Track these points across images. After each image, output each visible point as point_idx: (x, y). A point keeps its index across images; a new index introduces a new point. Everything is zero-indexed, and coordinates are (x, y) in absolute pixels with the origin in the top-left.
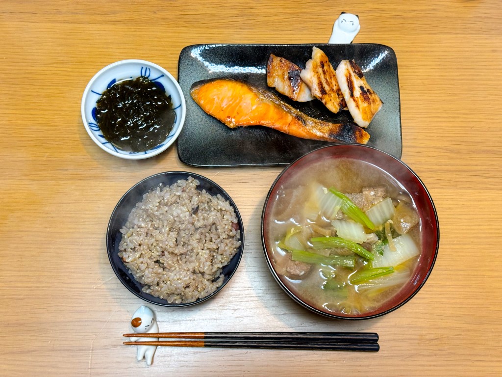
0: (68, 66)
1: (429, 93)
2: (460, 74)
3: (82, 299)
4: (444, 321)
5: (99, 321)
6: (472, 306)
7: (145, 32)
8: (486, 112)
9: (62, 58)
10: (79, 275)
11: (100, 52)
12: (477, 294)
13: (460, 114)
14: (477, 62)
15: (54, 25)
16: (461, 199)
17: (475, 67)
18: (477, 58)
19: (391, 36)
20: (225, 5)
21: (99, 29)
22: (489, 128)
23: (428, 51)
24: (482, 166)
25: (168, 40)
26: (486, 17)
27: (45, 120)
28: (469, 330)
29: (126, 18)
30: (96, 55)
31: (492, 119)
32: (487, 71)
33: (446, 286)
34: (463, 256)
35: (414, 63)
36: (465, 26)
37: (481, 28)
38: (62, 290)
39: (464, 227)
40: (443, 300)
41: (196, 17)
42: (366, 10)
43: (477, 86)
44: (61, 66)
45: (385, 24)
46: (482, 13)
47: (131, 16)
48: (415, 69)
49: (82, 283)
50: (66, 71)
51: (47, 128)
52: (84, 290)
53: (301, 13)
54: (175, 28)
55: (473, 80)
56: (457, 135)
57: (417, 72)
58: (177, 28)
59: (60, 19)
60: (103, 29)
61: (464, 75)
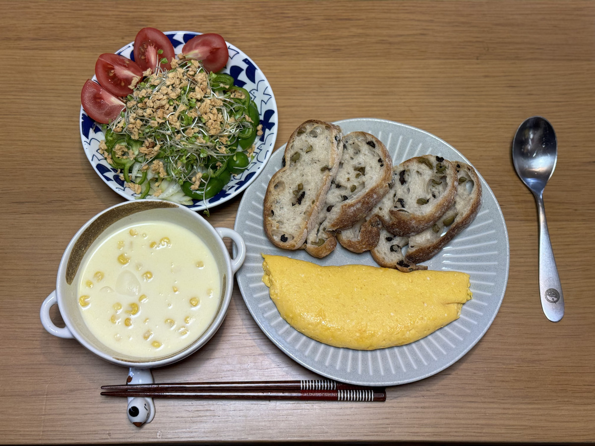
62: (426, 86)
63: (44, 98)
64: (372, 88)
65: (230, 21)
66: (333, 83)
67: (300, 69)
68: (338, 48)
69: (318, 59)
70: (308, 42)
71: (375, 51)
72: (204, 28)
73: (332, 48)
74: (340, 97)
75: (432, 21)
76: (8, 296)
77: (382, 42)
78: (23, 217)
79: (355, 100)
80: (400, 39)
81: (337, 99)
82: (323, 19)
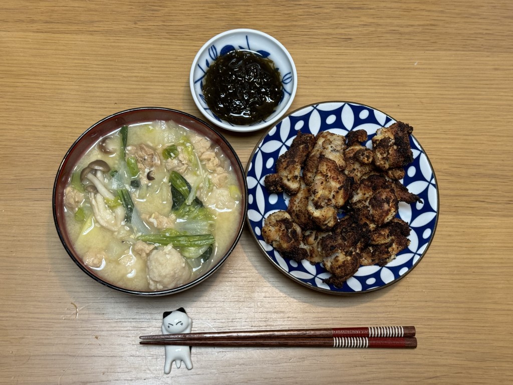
0: (41, 78)
1: (428, 113)
2: (461, 92)
3: (49, 331)
4: (443, 357)
5: (68, 355)
6: (473, 342)
7: (125, 43)
8: (488, 134)
9: (33, 70)
10: (47, 304)
11: (75, 63)
12: (480, 328)
13: (460, 135)
14: (477, 80)
15: (26, 34)
16: (461, 225)
17: (476, 86)
18: (478, 77)
19: (387, 51)
20: (211, 16)
21: (74, 40)
22: (491, 150)
23: (426, 68)
24: (483, 190)
25: (149, 52)
26: (486, 34)
27: (14, 135)
28: (470, 368)
29: (104, 28)
30: (71, 67)
31: (495, 141)
32: (488, 90)
33: (445, 319)
34: (464, 287)
35: (412, 81)
36: (465, 42)
37: (482, 45)
38: (28, 321)
39: (465, 256)
40: (442, 335)
41: (180, 28)
42: (360, 24)
43: (479, 106)
44: (33, 78)
45: (381, 39)
46: (484, 29)
47: (109, 26)
48: (412, 86)
49: (50, 313)
50: (38, 83)
51: (16, 144)
52: (51, 321)
53: (292, 26)
54: (157, 40)
55: (474, 99)
56: (456, 158)
57: (415, 90)
58: (159, 40)
59: (33, 28)
60: (79, 40)
61: (464, 94)
62: (437, 78)
63: (56, 83)
64: (383, 78)
65: (243, 8)
66: (345, 73)
67: (310, 58)
68: (349, 37)
69: (329, 48)
70: (319, 31)
71: (386, 41)
72: (216, 14)
73: (343, 37)
74: (351, 87)
75: (442, 12)
76: (20, 284)
77: (392, 32)
78: (36, 204)
79: (365, 91)
80: (410, 29)
81: (348, 89)
82: (336, 8)
